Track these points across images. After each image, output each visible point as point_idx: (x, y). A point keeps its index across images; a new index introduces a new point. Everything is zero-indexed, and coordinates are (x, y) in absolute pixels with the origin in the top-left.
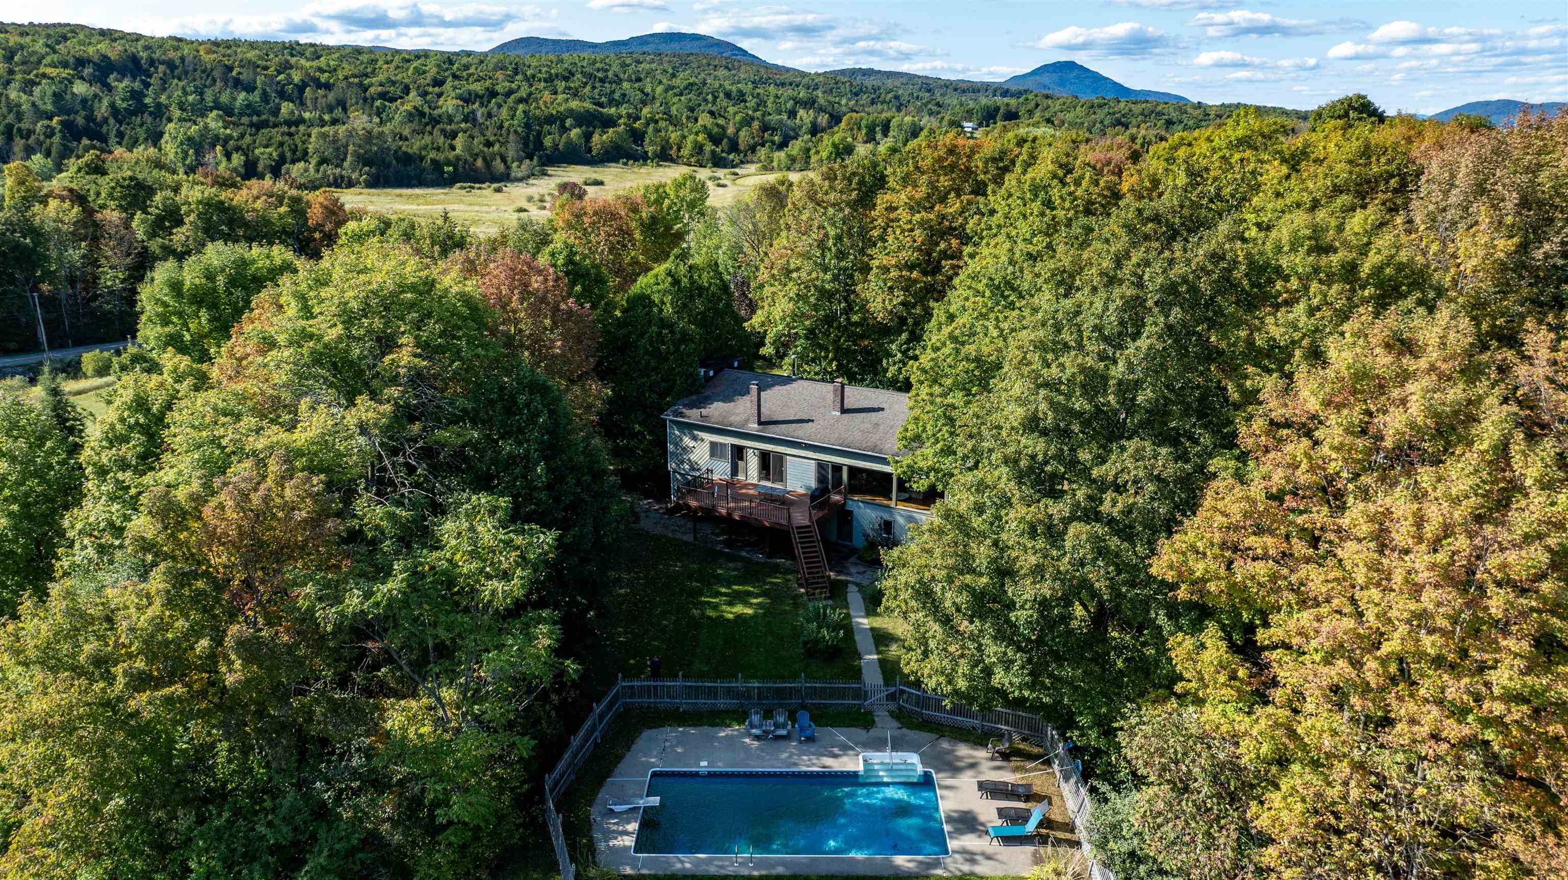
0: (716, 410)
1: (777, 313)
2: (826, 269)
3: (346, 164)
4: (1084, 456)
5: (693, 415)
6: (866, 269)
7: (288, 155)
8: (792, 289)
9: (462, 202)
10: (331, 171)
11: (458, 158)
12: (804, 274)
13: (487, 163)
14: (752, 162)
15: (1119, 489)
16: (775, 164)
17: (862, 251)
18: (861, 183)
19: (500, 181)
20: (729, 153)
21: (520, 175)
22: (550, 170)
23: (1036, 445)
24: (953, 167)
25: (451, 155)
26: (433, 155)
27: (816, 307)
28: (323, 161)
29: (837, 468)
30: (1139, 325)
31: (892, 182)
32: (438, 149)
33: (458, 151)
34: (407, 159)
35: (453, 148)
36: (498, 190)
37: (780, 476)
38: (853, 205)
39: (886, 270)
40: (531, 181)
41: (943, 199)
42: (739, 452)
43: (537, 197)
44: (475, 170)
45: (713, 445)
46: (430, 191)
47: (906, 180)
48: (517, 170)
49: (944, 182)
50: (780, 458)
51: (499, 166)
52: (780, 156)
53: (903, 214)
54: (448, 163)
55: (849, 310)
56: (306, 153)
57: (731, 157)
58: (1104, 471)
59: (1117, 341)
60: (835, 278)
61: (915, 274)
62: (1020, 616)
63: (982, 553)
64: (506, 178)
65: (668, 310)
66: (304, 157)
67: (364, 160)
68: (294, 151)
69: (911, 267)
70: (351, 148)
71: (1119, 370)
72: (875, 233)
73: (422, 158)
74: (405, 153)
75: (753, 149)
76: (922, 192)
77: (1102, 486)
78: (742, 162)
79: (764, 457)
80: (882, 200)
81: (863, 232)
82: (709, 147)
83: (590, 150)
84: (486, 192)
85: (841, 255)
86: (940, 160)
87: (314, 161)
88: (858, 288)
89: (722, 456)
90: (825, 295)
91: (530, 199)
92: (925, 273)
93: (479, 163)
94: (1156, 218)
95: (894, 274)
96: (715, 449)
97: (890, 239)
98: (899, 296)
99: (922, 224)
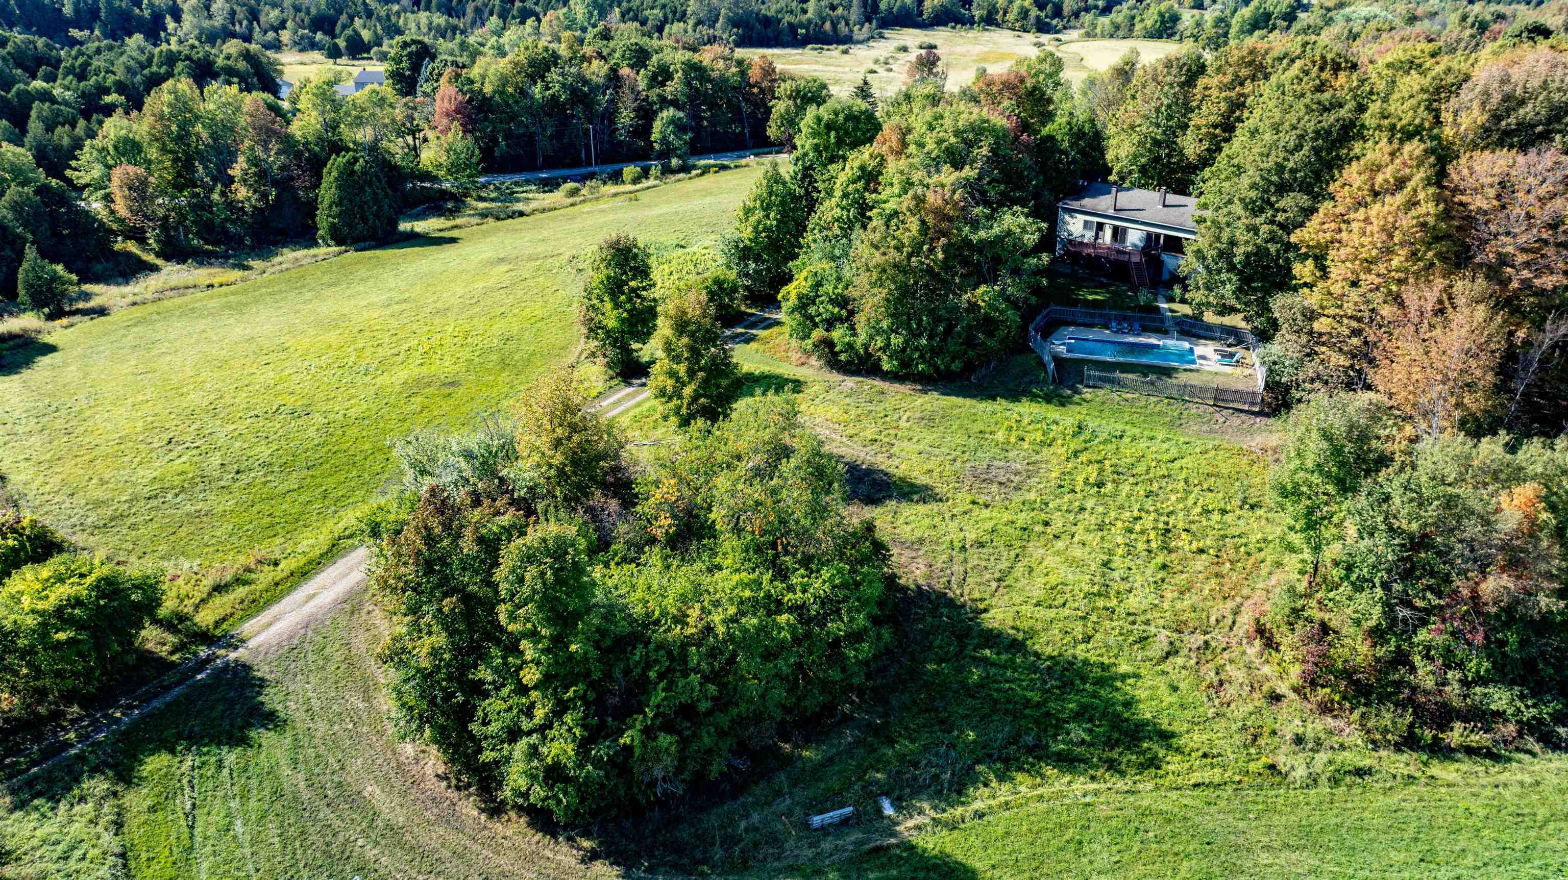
0: (1088, 203)
1: (1123, 153)
2: (1158, 126)
3: (718, 25)
4: (1273, 199)
5: (1075, 205)
6: (1187, 126)
7: (670, 16)
8: (1135, 138)
9: (817, 63)
10: (704, 30)
11: (810, 21)
12: (1144, 129)
13: (834, 25)
14: (1075, 28)
15: (1285, 211)
16: (1098, 31)
17: (1184, 116)
18: (1189, 70)
19: (844, 43)
20: (1053, 18)
21: (861, 38)
22: (887, 33)
23: (1253, 194)
24: (1250, 64)
25: (804, 18)
26: (788, 18)
27: (1150, 150)
28: (699, 22)
29: (1158, 236)
30: (1302, 146)
31: (1209, 70)
32: (792, 12)
33: (810, 15)
34: (767, 21)
35: (805, 12)
36: (845, 52)
37: (1123, 240)
38: (1182, 85)
39: (1199, 128)
40: (871, 43)
41: (1242, 84)
42: (1100, 226)
43: (882, 59)
44: (825, 33)
45: (1086, 222)
46: (788, 51)
47: (1219, 70)
48: (860, 33)
49: (1244, 72)
50: (1125, 230)
51: (842, 28)
52: (1104, 21)
53: (1214, 92)
54: (801, 25)
55: (1169, 156)
56: (684, 14)
57: (1054, 22)
58: (1281, 204)
59: (1291, 153)
60: (1164, 133)
61: (1217, 131)
62: (1236, 260)
63: (1225, 236)
64: (847, 40)
65: (1066, 144)
66: (683, 18)
67: (735, 22)
68: (674, 13)
69: (1215, 126)
70: (723, 11)
71: (1291, 165)
72: (1194, 104)
73: (779, 21)
74: (766, 17)
75: (1076, 15)
76: (1228, 78)
77: (1277, 210)
78: (1065, 28)
79: (1116, 229)
80: (1202, 82)
81: (1186, 104)
82: (1034, 12)
83: (921, 14)
84: (835, 52)
85: (1170, 117)
86: (1243, 57)
87: (691, 22)
88: (1179, 140)
89: (1091, 229)
90: (1157, 143)
91: (876, 62)
92: (1224, 131)
93: (828, 26)
94: (1319, 103)
95: (1204, 130)
96: (1087, 224)
97: (1204, 108)
98: (1206, 145)
99: (1225, 99)
